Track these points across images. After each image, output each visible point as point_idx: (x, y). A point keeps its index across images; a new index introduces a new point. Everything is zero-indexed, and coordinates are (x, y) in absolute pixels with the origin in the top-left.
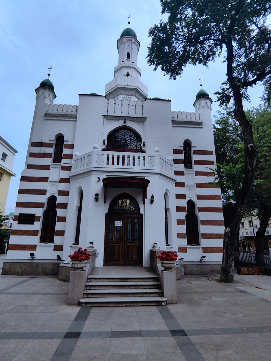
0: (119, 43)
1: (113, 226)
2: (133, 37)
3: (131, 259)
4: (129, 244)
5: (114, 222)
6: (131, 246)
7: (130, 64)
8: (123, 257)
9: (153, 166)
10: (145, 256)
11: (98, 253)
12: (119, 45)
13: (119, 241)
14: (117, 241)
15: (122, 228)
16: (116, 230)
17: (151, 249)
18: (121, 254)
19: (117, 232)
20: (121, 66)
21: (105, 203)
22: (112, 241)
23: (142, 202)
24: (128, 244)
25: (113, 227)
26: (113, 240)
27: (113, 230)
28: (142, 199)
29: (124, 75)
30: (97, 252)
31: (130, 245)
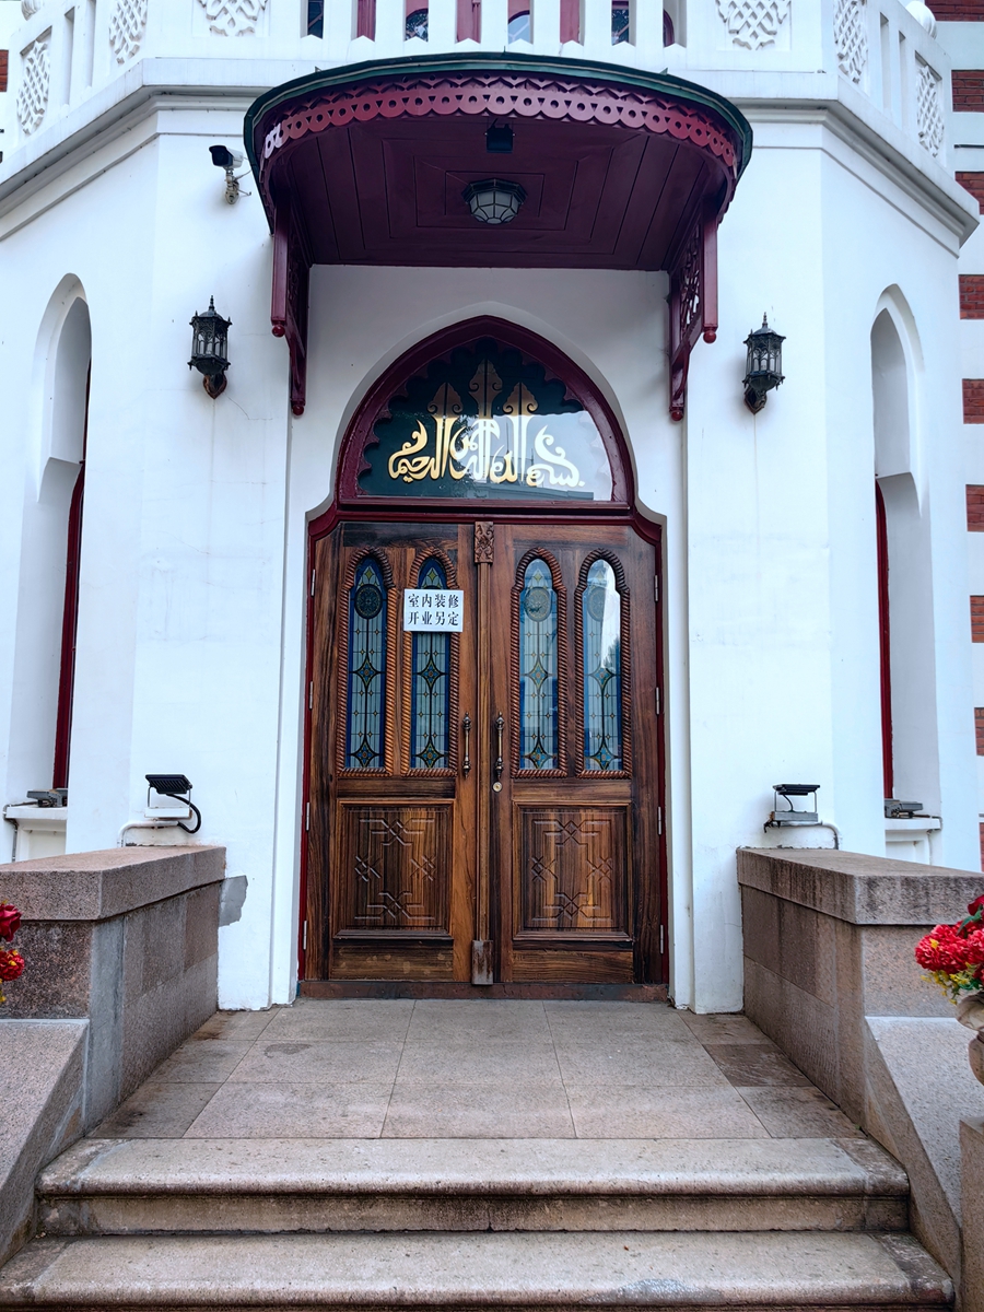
1: (385, 632)
3: (559, 936)
4: (536, 801)
5: (393, 593)
6: (552, 815)
8: (483, 911)
9: (764, 38)
10: (690, 908)
11: (243, 881)
13: (439, 767)
14: (420, 765)
15: (465, 647)
16: (415, 673)
17: (754, 841)
18: (458, 883)
19: (422, 685)
21: (297, 407)
22: (374, 764)
23: (659, 403)
24: (530, 797)
25: (385, 643)
26: (383, 763)
27: (384, 673)
28: (656, 365)
30: (230, 873)
31: (544, 807)
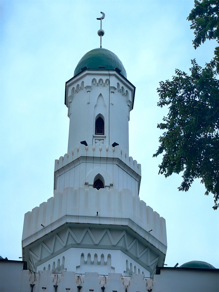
0: (70, 90)
2: (115, 73)
7: (104, 150)
12: (69, 94)
20: (75, 157)
29: (86, 184)
